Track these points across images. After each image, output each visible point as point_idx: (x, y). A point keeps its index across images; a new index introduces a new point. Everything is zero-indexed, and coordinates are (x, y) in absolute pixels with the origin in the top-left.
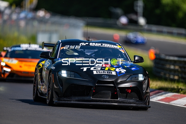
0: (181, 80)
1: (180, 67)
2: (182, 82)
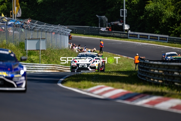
0: (164, 84)
1: (164, 71)
2: (166, 86)
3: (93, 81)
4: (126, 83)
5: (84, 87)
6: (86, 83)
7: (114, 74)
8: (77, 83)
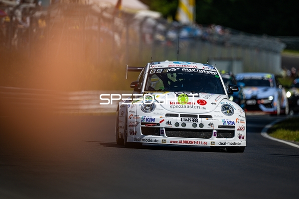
8: (295, 133)
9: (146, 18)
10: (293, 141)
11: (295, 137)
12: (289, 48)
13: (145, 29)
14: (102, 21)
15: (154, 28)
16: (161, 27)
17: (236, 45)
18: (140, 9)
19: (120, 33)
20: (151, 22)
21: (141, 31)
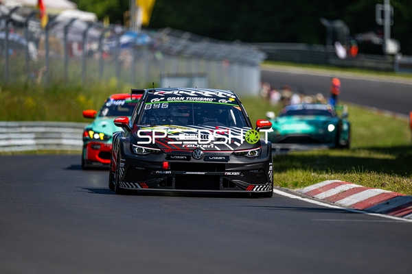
3: (315, 171)
4: (390, 174)
5: (296, 185)
6: (300, 175)
7: (363, 154)
8: (279, 175)
9: (73, 20)
10: (278, 187)
11: (280, 181)
12: (271, 58)
13: (71, 36)
14: (10, 25)
15: (85, 34)
16: (93, 32)
17: (197, 56)
18: (65, 9)
19: (37, 42)
20: (79, 25)
21: (65, 38)
